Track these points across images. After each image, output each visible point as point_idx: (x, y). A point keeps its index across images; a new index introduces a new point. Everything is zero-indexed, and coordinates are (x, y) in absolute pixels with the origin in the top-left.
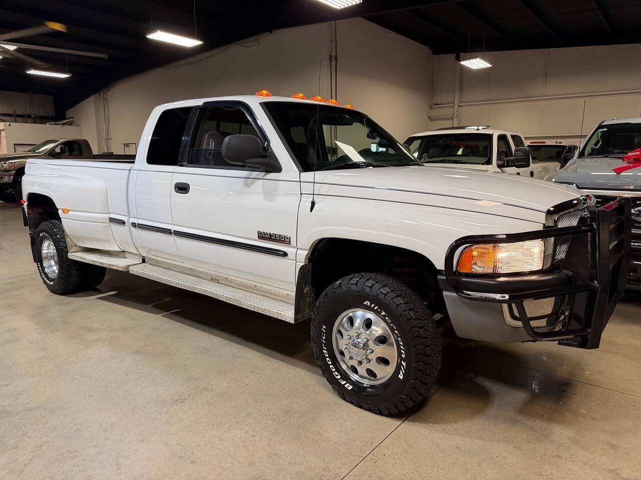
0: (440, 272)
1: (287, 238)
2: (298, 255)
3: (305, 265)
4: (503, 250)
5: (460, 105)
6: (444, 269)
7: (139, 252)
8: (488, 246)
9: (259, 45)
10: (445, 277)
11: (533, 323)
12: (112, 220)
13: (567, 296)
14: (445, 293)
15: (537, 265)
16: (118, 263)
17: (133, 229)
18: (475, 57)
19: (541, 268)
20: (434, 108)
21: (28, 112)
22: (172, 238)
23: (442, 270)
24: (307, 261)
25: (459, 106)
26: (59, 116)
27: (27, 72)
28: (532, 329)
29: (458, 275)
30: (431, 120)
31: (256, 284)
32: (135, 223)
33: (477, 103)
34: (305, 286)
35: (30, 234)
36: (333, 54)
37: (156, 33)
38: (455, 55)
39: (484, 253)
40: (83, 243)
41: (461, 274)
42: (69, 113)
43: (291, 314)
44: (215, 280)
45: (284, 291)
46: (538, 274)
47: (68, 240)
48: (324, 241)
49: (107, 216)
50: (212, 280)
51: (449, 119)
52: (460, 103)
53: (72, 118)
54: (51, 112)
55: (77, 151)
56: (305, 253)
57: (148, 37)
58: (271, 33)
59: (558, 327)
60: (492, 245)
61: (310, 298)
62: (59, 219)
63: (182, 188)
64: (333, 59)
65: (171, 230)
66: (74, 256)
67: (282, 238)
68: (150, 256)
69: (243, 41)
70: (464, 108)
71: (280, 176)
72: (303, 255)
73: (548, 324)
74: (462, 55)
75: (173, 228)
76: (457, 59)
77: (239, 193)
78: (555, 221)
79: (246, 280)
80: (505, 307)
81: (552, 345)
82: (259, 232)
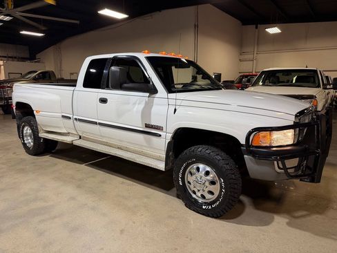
0: (242, 145)
1: (161, 127)
2: (167, 136)
3: (171, 141)
4: (274, 134)
6: (245, 144)
7: (78, 133)
8: (267, 132)
10: (245, 148)
11: (289, 171)
12: (63, 116)
13: (304, 157)
14: (245, 156)
15: (291, 142)
16: (67, 139)
17: (75, 121)
18: (274, 27)
20: (243, 54)
21: (15, 55)
22: (98, 127)
24: (172, 139)
25: (257, 54)
26: (32, 58)
27: (21, 32)
28: (289, 173)
30: (241, 61)
31: (142, 150)
32: (77, 119)
33: (268, 52)
34: (170, 152)
35: (17, 123)
36: (196, 24)
38: (255, 25)
39: (265, 136)
40: (46, 128)
41: (253, 146)
42: (38, 56)
43: (163, 166)
44: (120, 148)
45: (158, 154)
46: (291, 146)
47: (39, 127)
49: (61, 114)
50: (118, 148)
51: (251, 61)
52: (258, 52)
53: (40, 58)
54: (27, 56)
56: (171, 135)
57: (98, 12)
59: (300, 173)
60: (269, 132)
61: (172, 158)
62: (34, 116)
64: (196, 26)
67: (158, 127)
68: (84, 135)
69: (143, 16)
70: (260, 55)
71: (157, 95)
72: (169, 136)
73: (295, 171)
74: (259, 26)
75: (98, 121)
76: (257, 28)
77: (135, 104)
78: (300, 119)
79: (137, 148)
80: (276, 162)
81: (297, 181)
82: (146, 124)
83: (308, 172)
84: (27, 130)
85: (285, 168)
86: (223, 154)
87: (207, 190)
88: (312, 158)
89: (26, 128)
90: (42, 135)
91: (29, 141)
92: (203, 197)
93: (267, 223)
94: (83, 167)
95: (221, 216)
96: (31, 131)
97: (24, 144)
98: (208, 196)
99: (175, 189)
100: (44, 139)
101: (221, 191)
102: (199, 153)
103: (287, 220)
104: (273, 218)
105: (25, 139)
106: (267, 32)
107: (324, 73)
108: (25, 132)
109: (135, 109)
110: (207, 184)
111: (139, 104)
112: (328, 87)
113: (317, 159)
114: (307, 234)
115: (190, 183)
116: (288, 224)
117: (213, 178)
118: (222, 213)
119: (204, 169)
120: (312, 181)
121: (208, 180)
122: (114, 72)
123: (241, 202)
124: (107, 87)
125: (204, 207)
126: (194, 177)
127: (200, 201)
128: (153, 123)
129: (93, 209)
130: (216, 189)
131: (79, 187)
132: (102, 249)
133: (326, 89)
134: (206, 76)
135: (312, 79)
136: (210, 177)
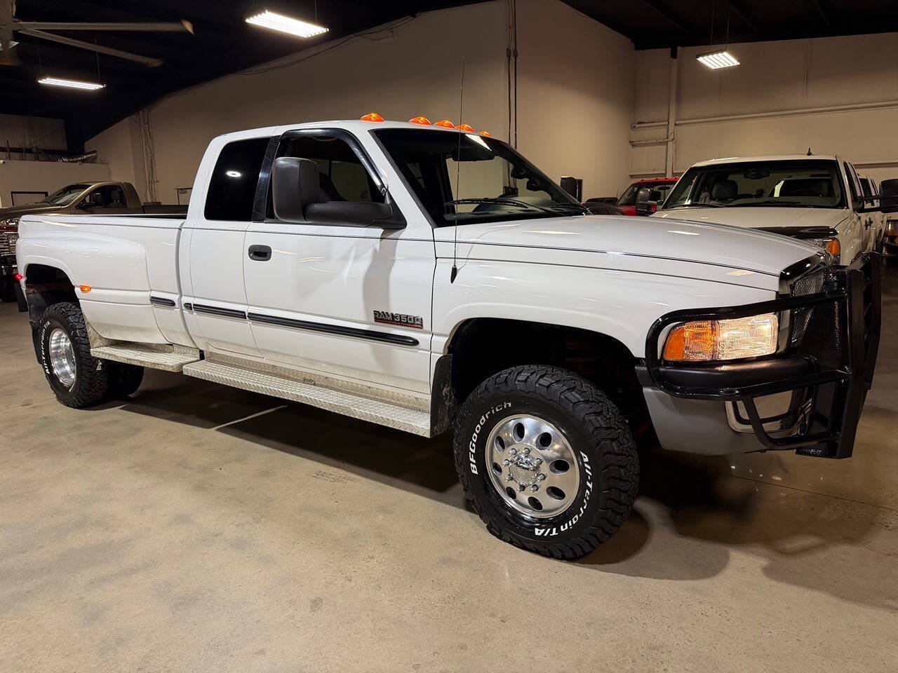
0: (638, 361)
1: (418, 320)
2: (434, 344)
3: (444, 356)
4: (725, 328)
5: (677, 122)
6: (644, 357)
7: (195, 345)
8: (704, 323)
9: (393, 37)
10: (646, 369)
11: (767, 427)
12: (155, 300)
13: (807, 389)
14: (647, 390)
15: (768, 348)
16: (168, 361)
17: (186, 312)
18: (722, 51)
19: (774, 352)
20: (638, 128)
21: (27, 143)
22: (247, 324)
23: (641, 358)
24: (447, 351)
25: (676, 125)
26: (74, 149)
27: (40, 81)
28: (766, 434)
29: (664, 365)
30: (633, 146)
31: (369, 384)
32: (190, 304)
33: (704, 120)
34: (444, 386)
35: (31, 323)
36: (512, 48)
37: (263, 14)
38: (670, 49)
39: (700, 334)
40: (110, 334)
41: (667, 363)
42: (89, 145)
43: (426, 425)
44: (309, 381)
45: (412, 394)
46: (771, 359)
47: (89, 330)
48: (471, 323)
49: (147, 295)
50: (305, 381)
51: (661, 144)
52: (678, 120)
53: (95, 152)
54: (61, 145)
55: (117, 201)
56: (444, 340)
57: (248, 21)
58: (415, 17)
59: (796, 432)
60: (710, 322)
61: (450, 401)
62: (76, 301)
63: (260, 253)
64: (512, 54)
65: (244, 312)
66: (99, 352)
67: (410, 319)
68: (212, 349)
69: (369, 31)
70: (684, 128)
71: (404, 234)
72: (440, 343)
73: (782, 428)
74: (679, 48)
75: (247, 309)
76: (674, 55)
77: (345, 258)
78: (792, 287)
79: (355, 380)
80: (729, 405)
81: (788, 455)
82: (376, 313)
83: (818, 428)
84: (59, 341)
85: (755, 420)
86: (586, 386)
87: (544, 485)
88: (827, 391)
89: (55, 335)
90: (100, 351)
91: (66, 370)
92: (535, 504)
93: (710, 570)
94: (213, 436)
95: (585, 554)
96: (68, 344)
97: (53, 378)
98: (549, 502)
99: (460, 487)
100: (106, 362)
101: (583, 487)
102: (520, 386)
103: (764, 562)
104: (727, 556)
105: (55, 363)
106: (700, 64)
107: (857, 171)
108: (53, 345)
109: (346, 273)
110: (545, 468)
111: (356, 258)
112: (868, 206)
113: (841, 392)
114: (820, 597)
115: (500, 470)
116: (768, 571)
117: (561, 451)
118: (587, 548)
119: (537, 429)
120: (831, 452)
121: (547, 460)
122: (285, 171)
123: (637, 516)
124: (269, 216)
125: (538, 532)
126: (509, 451)
127: (528, 514)
128: (396, 309)
129: (239, 544)
130: (570, 482)
131: (200, 488)
132: (262, 652)
133: (862, 210)
134: (538, 181)
135: (825, 186)
136: (553, 451)
